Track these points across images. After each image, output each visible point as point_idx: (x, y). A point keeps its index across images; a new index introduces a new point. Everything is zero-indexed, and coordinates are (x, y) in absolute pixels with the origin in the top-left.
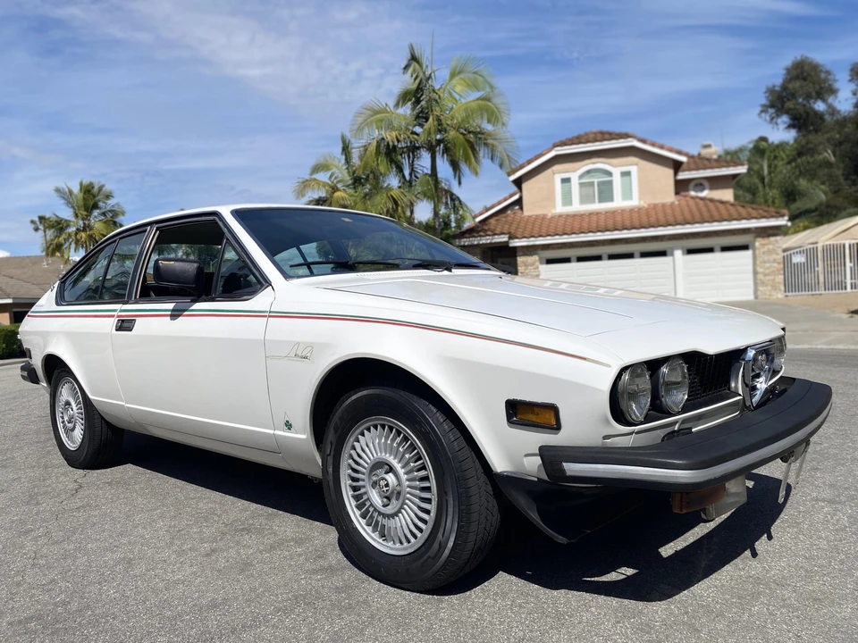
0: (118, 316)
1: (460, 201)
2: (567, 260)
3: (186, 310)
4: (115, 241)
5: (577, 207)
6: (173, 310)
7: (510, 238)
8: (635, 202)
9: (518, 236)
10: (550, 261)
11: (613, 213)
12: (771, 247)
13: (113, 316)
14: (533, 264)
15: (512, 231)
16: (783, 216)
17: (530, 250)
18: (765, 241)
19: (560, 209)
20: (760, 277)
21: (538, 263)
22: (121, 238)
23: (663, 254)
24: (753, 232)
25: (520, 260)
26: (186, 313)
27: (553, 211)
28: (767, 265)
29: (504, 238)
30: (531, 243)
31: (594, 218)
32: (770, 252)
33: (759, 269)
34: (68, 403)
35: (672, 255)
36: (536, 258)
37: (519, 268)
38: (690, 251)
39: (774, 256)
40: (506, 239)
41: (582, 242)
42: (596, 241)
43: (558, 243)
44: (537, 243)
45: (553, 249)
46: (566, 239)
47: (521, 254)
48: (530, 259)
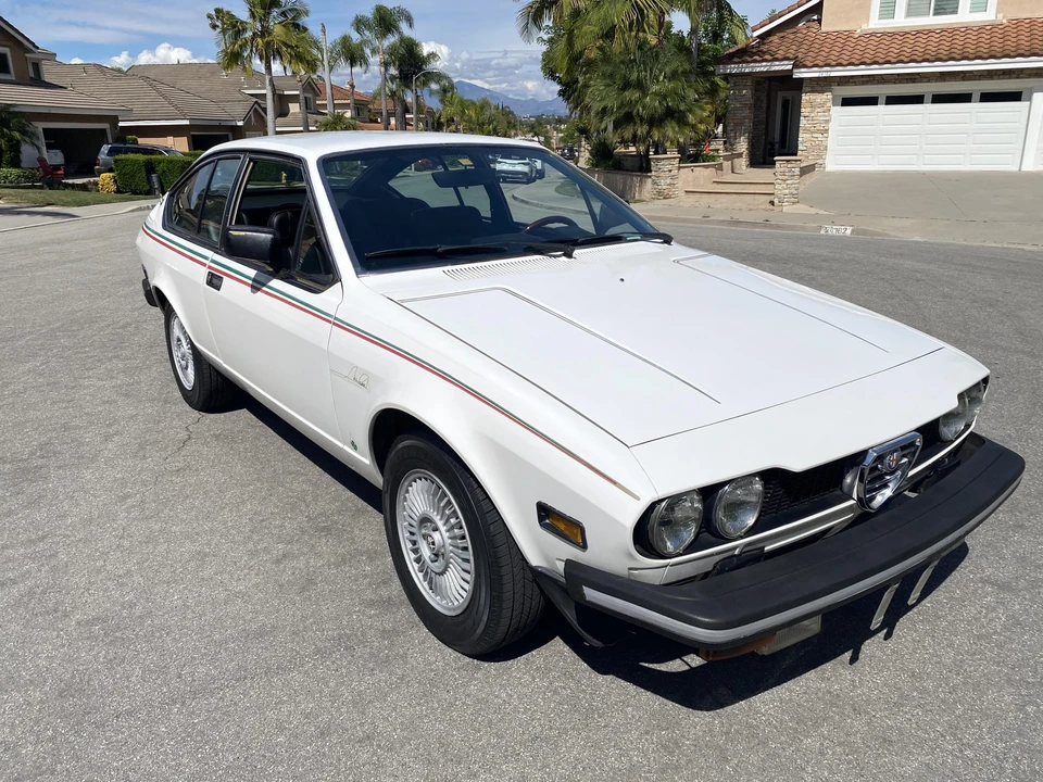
0: (210, 267)
1: (731, 11)
2: (872, 101)
3: (264, 285)
4: (213, 161)
5: (901, 21)
6: (254, 280)
7: (795, 66)
8: (989, 16)
9: (807, 63)
10: (847, 102)
11: (952, 31)
13: (204, 265)
14: (823, 105)
15: (800, 55)
17: (821, 85)
19: (875, 23)
21: (830, 104)
22: (219, 160)
23: (1015, 96)
25: (805, 97)
26: (264, 288)
27: (864, 27)
29: (787, 66)
30: (825, 75)
31: (922, 39)
34: (179, 340)
35: (1030, 99)
36: (828, 96)
37: (803, 110)
40: (790, 67)
41: (898, 75)
42: (918, 74)
43: (862, 76)
44: (833, 74)
45: (855, 83)
46: (875, 70)
47: (808, 89)
48: (819, 98)
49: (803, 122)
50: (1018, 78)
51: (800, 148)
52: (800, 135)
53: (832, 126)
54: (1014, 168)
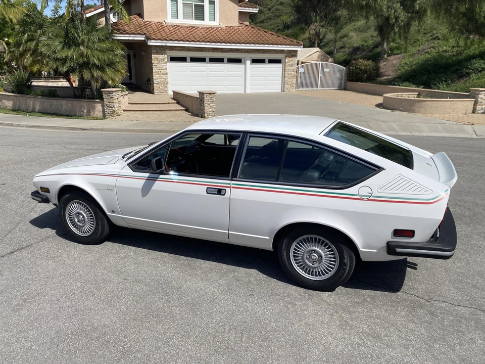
5: (181, 21)
8: (216, 24)
9: (155, 38)
10: (173, 59)
12: (292, 62)
14: (163, 60)
16: (301, 45)
17: (161, 50)
18: (290, 59)
19: (170, 20)
20: (286, 79)
21: (166, 60)
23: (238, 61)
24: (285, 53)
25: (154, 56)
27: (166, 21)
28: (290, 73)
29: (143, 38)
30: (164, 44)
32: (292, 65)
33: (286, 75)
35: (245, 64)
36: (164, 56)
37: (153, 62)
38: (254, 61)
39: (293, 68)
41: (196, 47)
42: (204, 48)
43: (180, 47)
44: (168, 45)
45: (177, 50)
46: (187, 44)
47: (155, 51)
48: (161, 57)
49: (154, 69)
50: (241, 53)
51: (155, 82)
52: (154, 75)
53: (168, 71)
54: (243, 92)
